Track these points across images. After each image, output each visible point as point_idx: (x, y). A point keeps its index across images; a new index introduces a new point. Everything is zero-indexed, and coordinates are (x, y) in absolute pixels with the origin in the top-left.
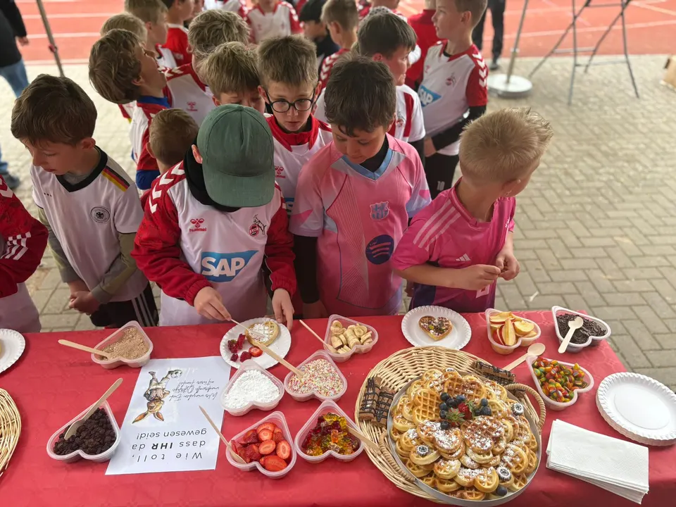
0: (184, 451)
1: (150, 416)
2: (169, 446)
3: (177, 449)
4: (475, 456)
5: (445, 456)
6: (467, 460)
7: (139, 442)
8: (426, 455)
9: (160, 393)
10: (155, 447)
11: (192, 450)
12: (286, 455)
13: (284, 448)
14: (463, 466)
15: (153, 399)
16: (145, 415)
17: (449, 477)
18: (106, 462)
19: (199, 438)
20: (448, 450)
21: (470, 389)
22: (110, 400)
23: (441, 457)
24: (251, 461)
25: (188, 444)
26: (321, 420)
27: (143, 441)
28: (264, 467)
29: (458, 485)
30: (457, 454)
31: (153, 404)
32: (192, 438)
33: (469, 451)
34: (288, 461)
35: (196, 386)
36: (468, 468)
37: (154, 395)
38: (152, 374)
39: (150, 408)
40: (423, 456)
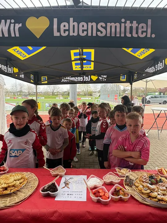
0: (76, 196)
1: (66, 187)
2: (72, 194)
3: (74, 195)
4: (161, 191)
5: (152, 191)
6: (159, 193)
7: (64, 193)
8: (147, 190)
9: (68, 183)
10: (68, 194)
11: (79, 196)
12: (108, 196)
13: (107, 195)
14: (158, 194)
15: (66, 184)
16: (64, 187)
17: (155, 196)
18: (55, 197)
19: (81, 193)
20: (153, 188)
24: (97, 197)
25: (77, 194)
26: (115, 189)
27: (65, 193)
28: (102, 199)
29: (158, 199)
30: (156, 190)
31: (66, 185)
32: (79, 193)
33: (159, 190)
34: (109, 198)
35: (78, 182)
37: (66, 183)
38: (66, 178)
39: (66, 186)
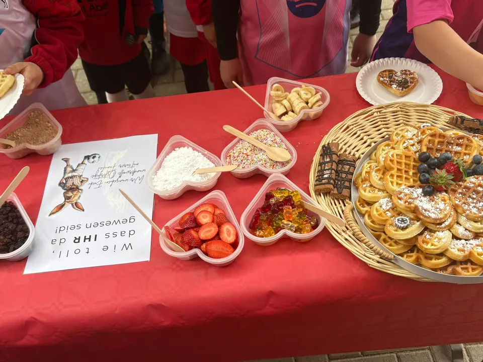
0: (110, 242)
1: (68, 207)
2: (93, 238)
3: (102, 241)
4: (469, 225)
5: (431, 227)
6: (460, 230)
7: (58, 237)
8: (406, 228)
9: (77, 182)
10: (77, 240)
11: (120, 241)
12: (231, 239)
13: (228, 231)
14: (455, 237)
15: (70, 189)
16: (61, 207)
17: (439, 251)
18: (22, 261)
19: (127, 227)
20: (436, 219)
21: (457, 145)
22: (18, 191)
23: (426, 229)
24: (191, 248)
25: (115, 235)
26: (269, 196)
27: (63, 234)
28: (206, 254)
29: (450, 259)
30: (447, 223)
31: (70, 194)
32: (118, 228)
33: (462, 219)
34: (234, 245)
35: (119, 170)
36: (460, 239)
37: (70, 183)
38: (66, 160)
39: (67, 198)
40: (403, 229)
